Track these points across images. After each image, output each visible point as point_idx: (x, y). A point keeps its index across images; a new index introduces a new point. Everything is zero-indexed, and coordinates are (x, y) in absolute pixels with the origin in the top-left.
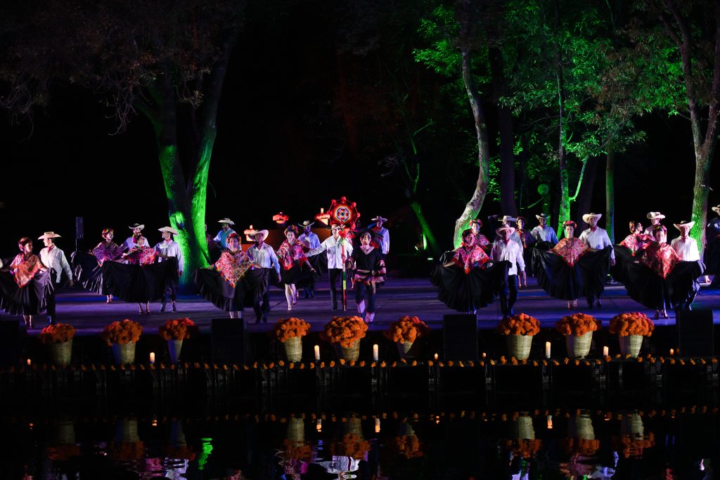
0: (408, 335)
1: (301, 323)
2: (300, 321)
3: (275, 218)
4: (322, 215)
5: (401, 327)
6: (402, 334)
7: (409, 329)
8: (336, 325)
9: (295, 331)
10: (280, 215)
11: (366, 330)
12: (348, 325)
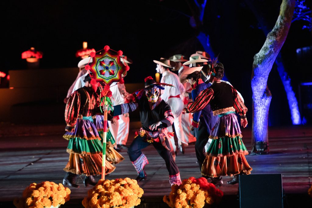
0: (193, 202)
1: (58, 189)
2: (57, 186)
3: (25, 55)
4: (85, 50)
5: (184, 190)
6: (187, 200)
7: (196, 194)
8: (103, 190)
9: (51, 199)
10: (32, 51)
11: (140, 196)
12: (117, 190)
